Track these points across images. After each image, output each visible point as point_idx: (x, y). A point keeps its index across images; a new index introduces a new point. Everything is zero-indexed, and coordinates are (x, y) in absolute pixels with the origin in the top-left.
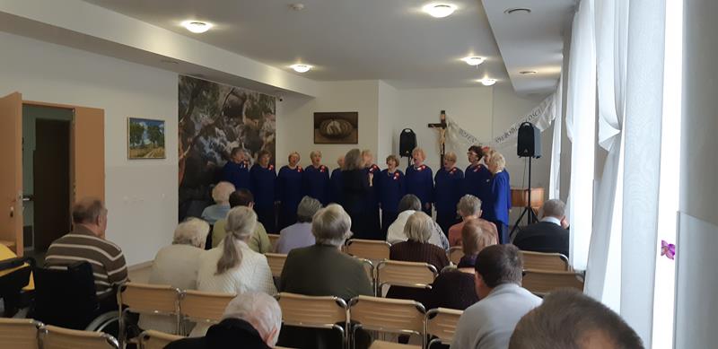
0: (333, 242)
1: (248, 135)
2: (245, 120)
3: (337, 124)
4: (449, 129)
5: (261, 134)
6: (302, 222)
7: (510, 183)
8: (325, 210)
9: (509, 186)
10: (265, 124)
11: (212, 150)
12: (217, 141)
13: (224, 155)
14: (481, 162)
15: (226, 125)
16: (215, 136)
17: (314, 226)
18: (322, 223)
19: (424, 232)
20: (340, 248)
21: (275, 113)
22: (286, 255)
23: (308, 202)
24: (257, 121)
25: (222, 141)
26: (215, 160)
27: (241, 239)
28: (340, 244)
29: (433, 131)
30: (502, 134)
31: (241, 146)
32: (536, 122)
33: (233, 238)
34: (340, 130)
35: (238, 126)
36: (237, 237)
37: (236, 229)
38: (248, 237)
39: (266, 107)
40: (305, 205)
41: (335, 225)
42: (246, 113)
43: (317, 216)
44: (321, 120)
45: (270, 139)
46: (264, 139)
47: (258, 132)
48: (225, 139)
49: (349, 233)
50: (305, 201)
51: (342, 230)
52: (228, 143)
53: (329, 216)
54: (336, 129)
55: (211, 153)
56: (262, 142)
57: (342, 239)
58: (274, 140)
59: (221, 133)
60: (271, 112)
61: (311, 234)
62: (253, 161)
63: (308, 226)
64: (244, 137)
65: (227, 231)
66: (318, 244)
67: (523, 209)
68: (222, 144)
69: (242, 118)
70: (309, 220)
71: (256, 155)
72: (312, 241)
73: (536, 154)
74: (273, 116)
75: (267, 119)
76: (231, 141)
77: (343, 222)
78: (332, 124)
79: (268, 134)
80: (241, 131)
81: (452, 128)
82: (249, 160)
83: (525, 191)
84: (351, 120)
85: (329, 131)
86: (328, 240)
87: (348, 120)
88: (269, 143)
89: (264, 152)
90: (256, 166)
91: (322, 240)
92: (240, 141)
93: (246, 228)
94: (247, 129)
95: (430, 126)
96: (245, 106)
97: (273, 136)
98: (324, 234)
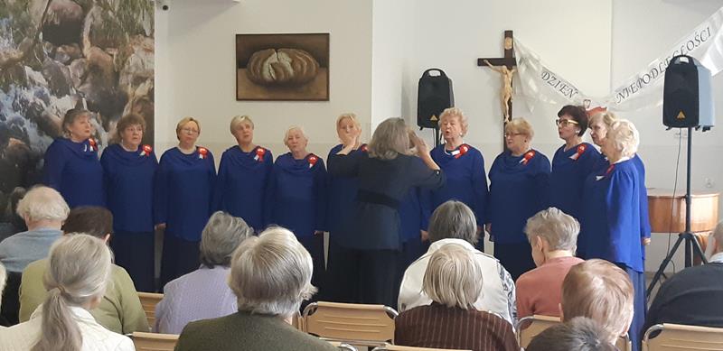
0: (274, 308)
1: (94, 84)
2: (88, 49)
3: (284, 58)
4: (522, 69)
5: (123, 80)
6: (211, 266)
7: (647, 184)
8: (256, 240)
9: (643, 189)
10: (133, 59)
11: (18, 114)
12: (29, 95)
13: (44, 125)
14: (586, 138)
15: (48, 60)
16: (25, 85)
17: (233, 273)
18: (251, 268)
19: (467, 285)
20: (290, 321)
21: (152, 36)
22: (176, 337)
23: (222, 225)
24: (115, 53)
25: (41, 95)
26: (24, 136)
27: (80, 303)
28: (289, 312)
29: (488, 73)
30: (631, 80)
31: (79, 105)
32: (703, 55)
33: (62, 300)
34: (291, 71)
35: (74, 63)
36: (70, 300)
37: (68, 282)
38: (94, 299)
39: (133, 22)
40: (216, 230)
41: (278, 271)
42: (91, 34)
43: (240, 254)
44: (250, 49)
45: (141, 90)
46: (130, 90)
47: (117, 75)
48: (46, 91)
49: (308, 289)
50: (217, 222)
51: (294, 281)
52: (53, 99)
53: (267, 253)
54: (284, 68)
55: (16, 121)
56: (125, 99)
57: (293, 302)
58: (151, 93)
59: (38, 77)
60: (143, 32)
61: (229, 290)
62: (105, 137)
63: (223, 275)
64: (87, 86)
65: (50, 287)
66: (244, 312)
67: (675, 237)
68: (39, 101)
69: (81, 46)
70: (226, 262)
71: (113, 125)
72: (231, 306)
73: (702, 123)
74: (148, 41)
75: (136, 49)
76: (59, 96)
77: (296, 265)
78: (274, 58)
79: (139, 80)
80: (79, 74)
81: (528, 67)
82: (97, 135)
83: (680, 199)
84: (315, 49)
85: (268, 74)
86: (263, 304)
87: (307, 50)
88: (141, 100)
89: (131, 119)
90: (114, 148)
91: (251, 304)
92: (79, 96)
93: (89, 281)
94: (94, 69)
95: (481, 62)
96: (88, 22)
97: (148, 82)
98: (255, 291)
